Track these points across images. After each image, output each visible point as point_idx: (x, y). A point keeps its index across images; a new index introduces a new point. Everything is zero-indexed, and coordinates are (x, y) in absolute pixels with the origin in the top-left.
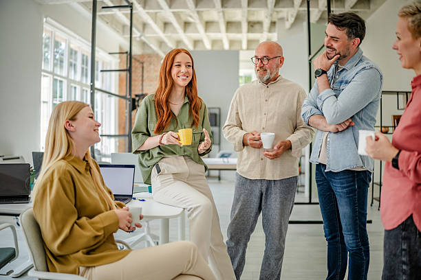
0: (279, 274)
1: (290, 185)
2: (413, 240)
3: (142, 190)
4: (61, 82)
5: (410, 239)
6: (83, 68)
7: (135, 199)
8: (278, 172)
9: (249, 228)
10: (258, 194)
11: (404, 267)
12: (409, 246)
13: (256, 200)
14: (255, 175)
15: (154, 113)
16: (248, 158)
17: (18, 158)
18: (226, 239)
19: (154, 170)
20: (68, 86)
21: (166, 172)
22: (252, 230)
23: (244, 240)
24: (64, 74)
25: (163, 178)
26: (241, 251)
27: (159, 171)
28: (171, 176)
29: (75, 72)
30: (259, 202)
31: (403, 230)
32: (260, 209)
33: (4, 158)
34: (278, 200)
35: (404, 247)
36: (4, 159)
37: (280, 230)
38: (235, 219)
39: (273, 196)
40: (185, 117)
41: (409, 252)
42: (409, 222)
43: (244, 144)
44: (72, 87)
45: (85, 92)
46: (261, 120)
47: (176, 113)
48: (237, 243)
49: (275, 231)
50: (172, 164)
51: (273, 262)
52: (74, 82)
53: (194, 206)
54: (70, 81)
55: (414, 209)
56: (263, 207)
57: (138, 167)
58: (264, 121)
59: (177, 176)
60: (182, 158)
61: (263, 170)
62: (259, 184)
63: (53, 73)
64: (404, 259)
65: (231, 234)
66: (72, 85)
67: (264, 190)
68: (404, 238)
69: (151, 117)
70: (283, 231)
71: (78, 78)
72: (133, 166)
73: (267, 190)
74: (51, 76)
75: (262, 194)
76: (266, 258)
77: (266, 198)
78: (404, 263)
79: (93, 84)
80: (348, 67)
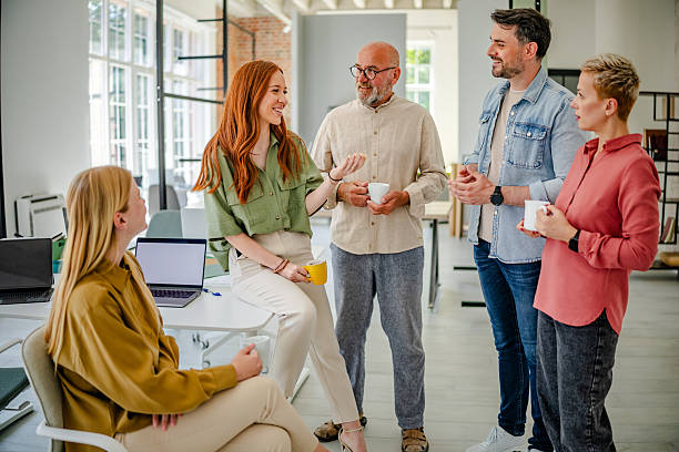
4: (120, 70)
7: (206, 291)
16: (348, 222)
17: (55, 197)
19: (233, 252)
20: (133, 76)
24: (127, 58)
25: (246, 264)
29: (145, 53)
33: (34, 198)
36: (33, 202)
40: (275, 169)
43: (338, 199)
44: (139, 77)
46: (370, 164)
47: (260, 165)
52: (143, 69)
53: (289, 312)
54: (135, 68)
58: (374, 164)
61: (375, 240)
62: (369, 262)
63: (107, 59)
66: (140, 74)
71: (149, 61)
72: (203, 242)
74: (105, 63)
79: (162, 88)
80: (530, 96)
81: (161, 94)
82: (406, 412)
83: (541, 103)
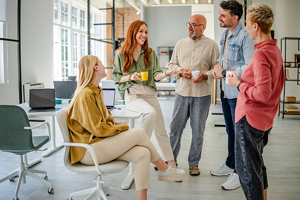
0: (201, 152)
1: (206, 100)
2: (245, 128)
3: (120, 103)
4: (66, 31)
5: (244, 128)
6: (81, 20)
7: (115, 108)
8: (199, 93)
9: (182, 125)
10: (187, 104)
11: (243, 142)
12: (244, 131)
13: (186, 109)
14: (185, 94)
15: (123, 61)
16: (182, 84)
17: (40, 84)
18: (168, 131)
19: (126, 92)
20: (71, 32)
21: (133, 93)
22: (184, 126)
23: (179, 133)
24: (69, 25)
25: (131, 96)
26: (178, 139)
27: (129, 92)
28: (136, 96)
29: (76, 23)
30: (187, 110)
31: (241, 123)
32: (188, 115)
34: (199, 109)
35: (242, 132)
36: (31, 85)
37: (200, 126)
38: (174, 119)
39: (196, 107)
40: (142, 63)
41: (244, 134)
42: (244, 119)
43: (181, 75)
44: (74, 34)
45: (83, 37)
46: (190, 62)
47: (136, 60)
48: (175, 134)
49: (197, 127)
50: (136, 89)
51: (196, 146)
52: (76, 30)
53: (145, 113)
54: (73, 30)
55: (246, 112)
56: (190, 114)
57: (117, 90)
58: (192, 62)
59: (139, 96)
60: (142, 86)
61: (190, 91)
62: (188, 100)
63: (61, 25)
64: (242, 138)
65: (172, 128)
66: (74, 32)
67: (191, 103)
68: (241, 127)
69: (122, 63)
70: (202, 127)
71: (78, 27)
72: (114, 90)
73: (193, 103)
74: (60, 27)
75: (189, 105)
76: (192, 144)
77: (192, 108)
78: (242, 140)
79: (90, 36)
80: (234, 34)
81: (89, 38)
82: (192, 160)
83: (238, 36)
